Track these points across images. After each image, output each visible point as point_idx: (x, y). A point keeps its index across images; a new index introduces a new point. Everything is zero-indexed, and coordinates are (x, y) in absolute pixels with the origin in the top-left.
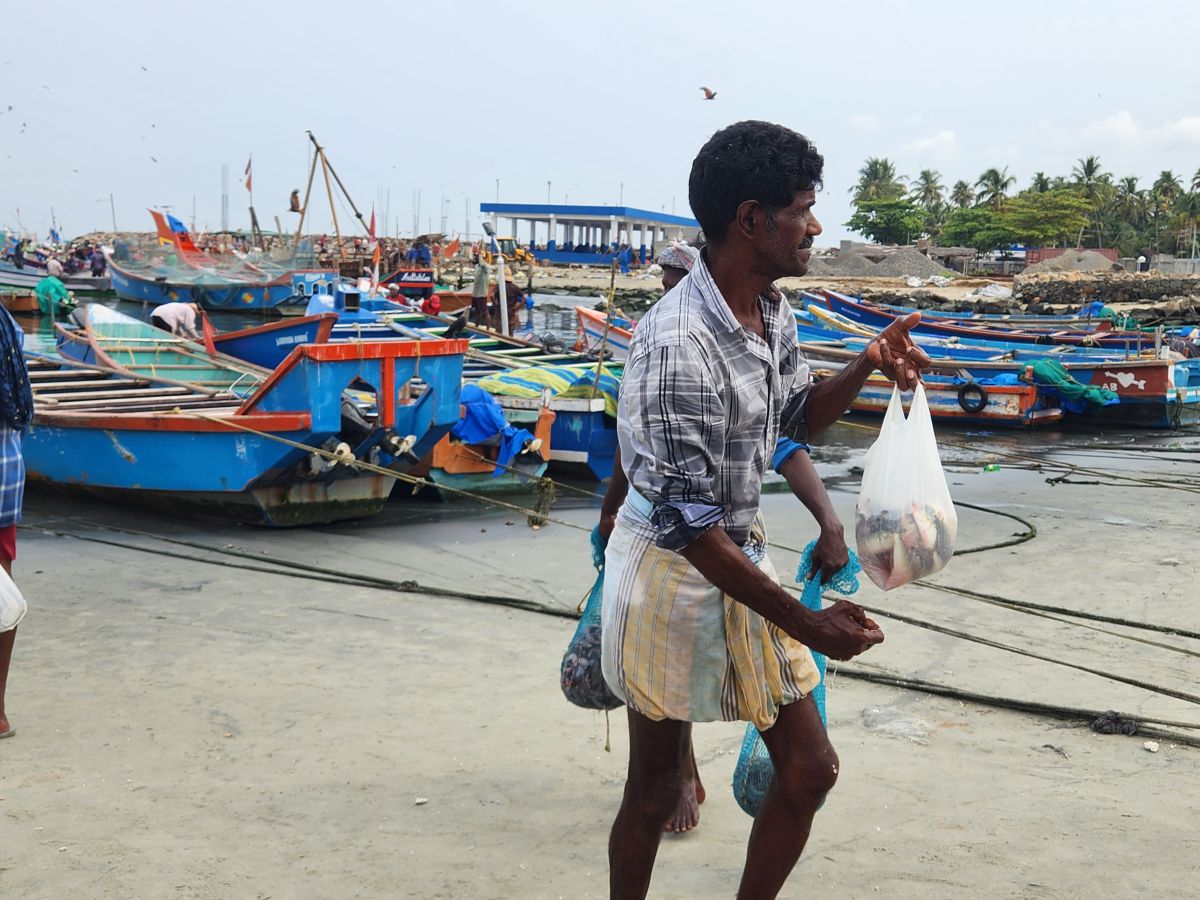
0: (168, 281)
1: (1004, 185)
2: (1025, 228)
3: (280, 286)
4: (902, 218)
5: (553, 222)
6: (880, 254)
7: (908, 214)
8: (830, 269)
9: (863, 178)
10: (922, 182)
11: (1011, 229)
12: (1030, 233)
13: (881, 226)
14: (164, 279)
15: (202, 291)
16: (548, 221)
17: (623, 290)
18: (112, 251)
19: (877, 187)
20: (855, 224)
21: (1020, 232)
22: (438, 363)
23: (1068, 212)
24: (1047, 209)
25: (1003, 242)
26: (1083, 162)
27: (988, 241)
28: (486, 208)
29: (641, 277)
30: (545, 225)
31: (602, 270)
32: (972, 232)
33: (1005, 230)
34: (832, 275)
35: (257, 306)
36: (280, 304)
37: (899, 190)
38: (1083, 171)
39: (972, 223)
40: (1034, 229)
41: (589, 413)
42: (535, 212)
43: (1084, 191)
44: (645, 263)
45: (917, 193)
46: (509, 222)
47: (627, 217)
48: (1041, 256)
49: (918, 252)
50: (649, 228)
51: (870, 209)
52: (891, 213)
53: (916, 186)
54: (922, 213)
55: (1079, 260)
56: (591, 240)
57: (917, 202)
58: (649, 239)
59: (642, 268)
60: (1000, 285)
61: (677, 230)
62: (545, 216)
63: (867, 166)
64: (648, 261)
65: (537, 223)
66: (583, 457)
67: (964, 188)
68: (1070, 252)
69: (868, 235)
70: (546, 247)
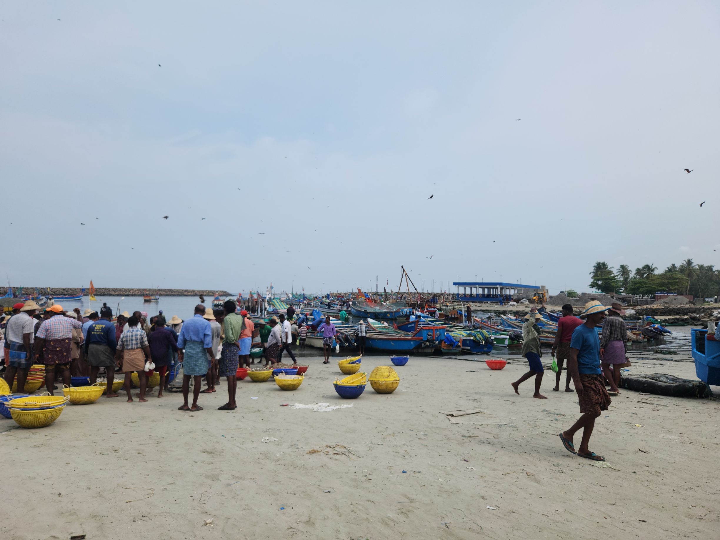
0: (367, 311)
1: (653, 270)
2: (661, 286)
3: (398, 312)
4: (611, 283)
5: (478, 288)
6: (597, 297)
7: (613, 282)
9: (595, 269)
10: (621, 269)
11: (654, 287)
12: (662, 288)
13: (602, 286)
14: (366, 310)
15: (376, 314)
16: (476, 287)
17: (499, 311)
18: (352, 303)
19: (601, 272)
20: (593, 285)
21: (658, 288)
22: (441, 330)
23: (677, 280)
24: (669, 279)
25: (652, 292)
26: (685, 261)
27: (645, 291)
28: (455, 284)
29: (507, 306)
30: (475, 289)
31: (494, 304)
32: (639, 288)
33: (651, 287)
34: (576, 305)
35: (391, 317)
36: (397, 317)
37: (611, 272)
38: (686, 264)
39: (639, 285)
40: (664, 287)
41: (470, 340)
42: (472, 285)
43: (687, 272)
44: (510, 301)
45: (618, 273)
46: (463, 288)
47: (504, 286)
48: (661, 297)
49: (609, 297)
50: (512, 289)
51: (598, 280)
52: (607, 281)
53: (618, 271)
54: (620, 281)
55: (675, 299)
56: (492, 293)
57: (619, 277)
58: (512, 292)
59: (508, 303)
60: (632, 309)
61: (521, 290)
62: (475, 286)
63: (596, 265)
64: (511, 300)
65: (472, 288)
66: (469, 348)
67: (638, 271)
68: (671, 296)
69: (599, 290)
70: (475, 296)
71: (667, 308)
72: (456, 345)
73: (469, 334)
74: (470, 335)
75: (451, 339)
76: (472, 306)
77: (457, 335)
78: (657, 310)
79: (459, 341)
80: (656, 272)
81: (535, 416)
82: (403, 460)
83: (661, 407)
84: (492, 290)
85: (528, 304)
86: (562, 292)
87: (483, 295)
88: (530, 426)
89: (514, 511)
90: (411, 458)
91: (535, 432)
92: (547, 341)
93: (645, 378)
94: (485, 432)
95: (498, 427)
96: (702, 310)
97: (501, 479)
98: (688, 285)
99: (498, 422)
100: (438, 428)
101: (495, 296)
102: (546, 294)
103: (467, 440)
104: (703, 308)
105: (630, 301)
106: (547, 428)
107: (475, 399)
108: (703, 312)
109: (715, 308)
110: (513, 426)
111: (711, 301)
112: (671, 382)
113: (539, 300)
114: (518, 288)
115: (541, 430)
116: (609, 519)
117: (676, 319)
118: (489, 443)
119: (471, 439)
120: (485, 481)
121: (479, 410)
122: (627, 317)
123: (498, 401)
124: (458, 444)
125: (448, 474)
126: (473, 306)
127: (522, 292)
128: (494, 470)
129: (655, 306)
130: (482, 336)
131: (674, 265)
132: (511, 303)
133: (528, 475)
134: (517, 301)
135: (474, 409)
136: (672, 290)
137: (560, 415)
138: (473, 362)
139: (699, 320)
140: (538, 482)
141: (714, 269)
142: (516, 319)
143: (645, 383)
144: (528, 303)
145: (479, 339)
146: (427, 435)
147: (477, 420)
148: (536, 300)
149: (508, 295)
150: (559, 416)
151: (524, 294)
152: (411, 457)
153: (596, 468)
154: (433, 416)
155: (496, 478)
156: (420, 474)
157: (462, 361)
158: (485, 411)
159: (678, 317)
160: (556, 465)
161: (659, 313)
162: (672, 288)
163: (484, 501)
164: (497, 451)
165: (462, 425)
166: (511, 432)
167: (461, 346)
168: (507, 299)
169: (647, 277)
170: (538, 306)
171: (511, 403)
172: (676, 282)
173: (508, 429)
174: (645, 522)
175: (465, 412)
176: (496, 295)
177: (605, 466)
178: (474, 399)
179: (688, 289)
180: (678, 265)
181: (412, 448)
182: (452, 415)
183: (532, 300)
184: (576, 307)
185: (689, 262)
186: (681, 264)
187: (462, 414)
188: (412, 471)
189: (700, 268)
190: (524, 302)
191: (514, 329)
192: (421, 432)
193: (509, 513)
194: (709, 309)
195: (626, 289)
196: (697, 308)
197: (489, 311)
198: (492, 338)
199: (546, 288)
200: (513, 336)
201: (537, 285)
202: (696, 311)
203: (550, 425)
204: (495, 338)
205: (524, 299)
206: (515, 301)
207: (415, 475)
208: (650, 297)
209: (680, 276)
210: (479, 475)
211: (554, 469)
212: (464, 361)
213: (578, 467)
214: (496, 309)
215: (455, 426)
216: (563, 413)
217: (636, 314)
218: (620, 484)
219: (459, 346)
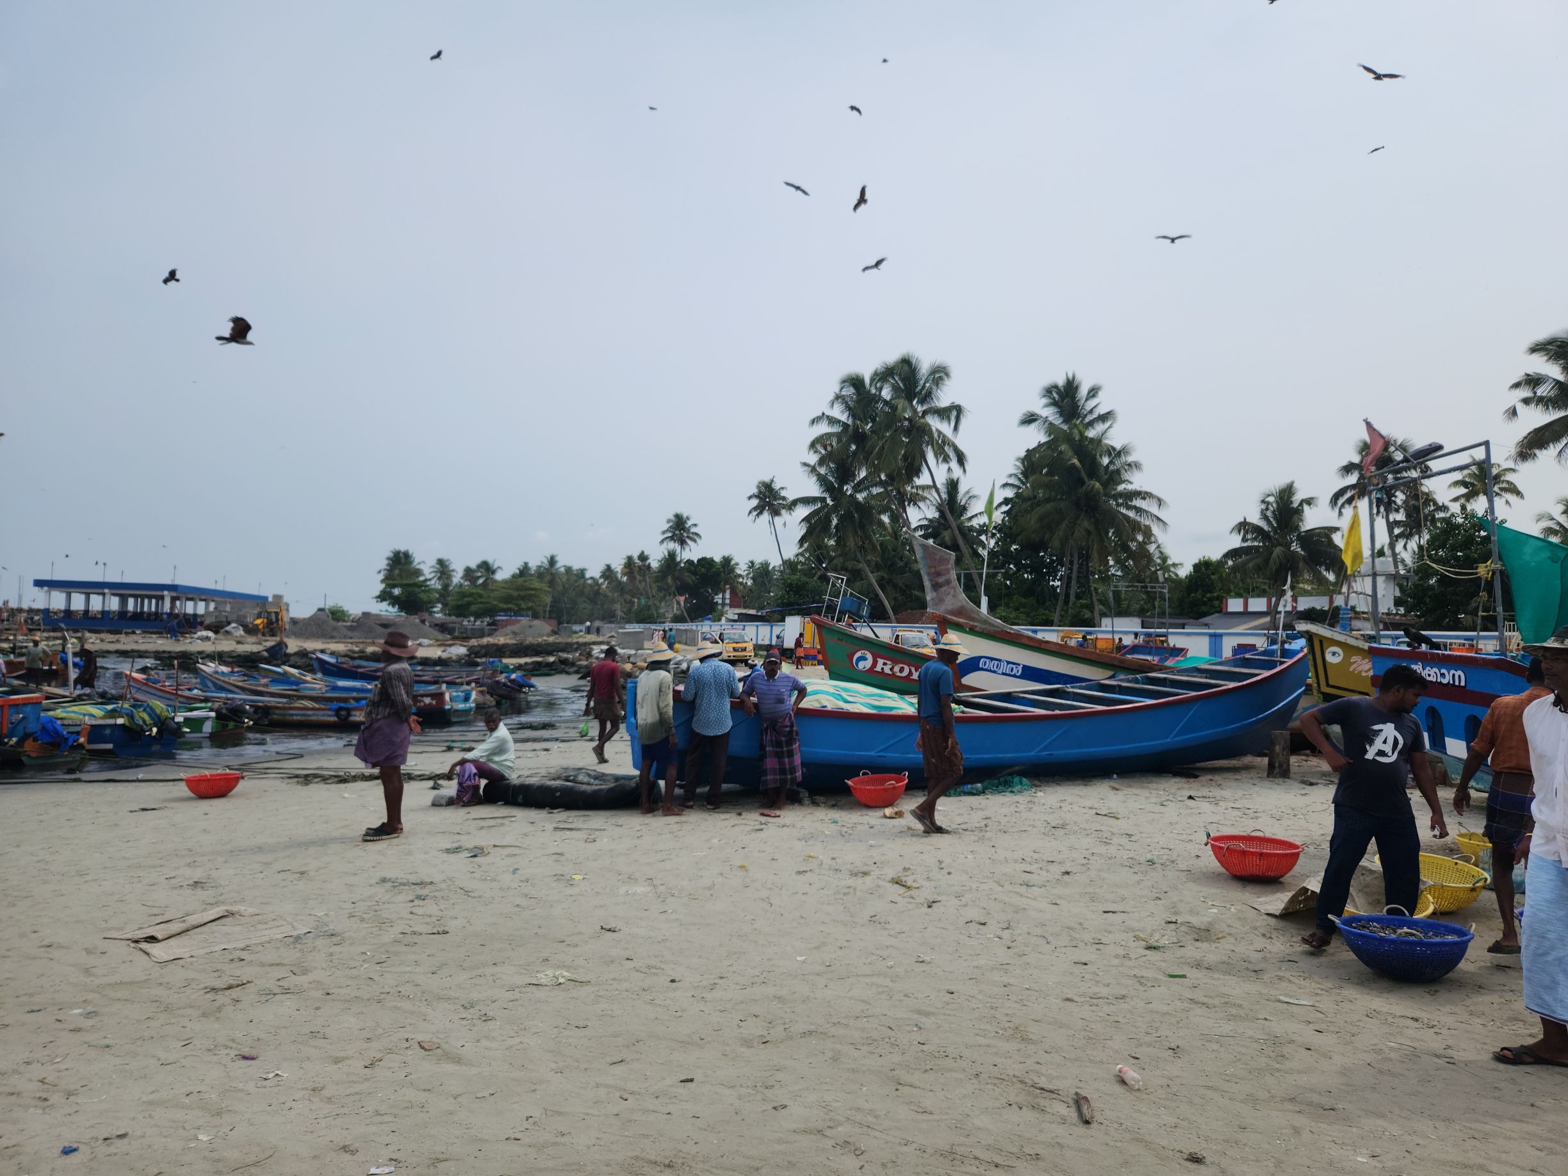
1: (494, 572)
2: (505, 603)
4: (419, 593)
5: (107, 597)
6: (404, 620)
7: (423, 591)
8: (350, 633)
9: (388, 563)
10: (438, 566)
11: (494, 603)
12: (508, 606)
13: (402, 599)
16: (103, 594)
17: (170, 652)
19: (401, 570)
20: (383, 597)
21: (501, 605)
22: (29, 706)
23: (532, 592)
24: (521, 590)
25: (491, 612)
26: (546, 558)
27: (479, 612)
28: (39, 583)
29: (188, 641)
30: (100, 598)
31: (154, 636)
32: (469, 604)
33: (490, 604)
34: (351, 638)
37: (418, 572)
38: (547, 564)
39: (468, 599)
40: (511, 603)
41: (116, 725)
42: (90, 587)
43: (548, 578)
44: (195, 628)
45: (433, 575)
46: (63, 596)
47: (180, 592)
48: (506, 624)
49: (417, 621)
50: (201, 600)
51: (394, 586)
52: (411, 589)
53: (432, 570)
54: (436, 590)
55: (530, 627)
56: (146, 609)
57: (433, 582)
58: (201, 608)
59: (191, 632)
60: (461, 645)
61: (225, 603)
62: (100, 591)
63: (391, 555)
64: (199, 627)
65: (92, 596)
66: (110, 746)
67: (468, 572)
68: (524, 621)
69: (393, 606)
70: (100, 616)
71: (521, 644)
72: (70, 743)
73: (114, 710)
74: (117, 714)
75: (55, 729)
76: (91, 641)
77: (72, 715)
78: (505, 646)
79: (78, 733)
80: (500, 576)
81: (370, 897)
82: (45, 1113)
83: (597, 833)
84: (146, 601)
85: (241, 636)
86: (320, 610)
87: (122, 614)
88: (367, 926)
89: (441, 1156)
90: (72, 1098)
91: (387, 938)
92: (303, 718)
93: (554, 779)
94: (263, 965)
95: (294, 943)
96: (575, 646)
97: (367, 1080)
98: (548, 600)
99: (287, 930)
100: (121, 983)
101: (156, 616)
102: (284, 613)
103: (221, 998)
104: (577, 643)
105: (454, 629)
106: (408, 922)
107: (196, 882)
108: (576, 650)
109: (594, 643)
110: (330, 932)
111: (581, 631)
112: (597, 782)
113: (267, 627)
114: (215, 599)
115: (400, 929)
116: (631, 1098)
117: (537, 663)
118: (287, 991)
119: (235, 993)
120: (329, 1100)
121: (224, 908)
122: (454, 661)
123: (261, 875)
124: (204, 1015)
125: (219, 1114)
126: (94, 642)
127: (228, 608)
128: (337, 1061)
129: (501, 640)
130: (150, 715)
131: (526, 564)
132: (199, 634)
133: (426, 1050)
134: (217, 628)
135: (205, 910)
136: (523, 609)
137: (421, 884)
138: (134, 784)
139: (573, 664)
140: (458, 1060)
141: (588, 575)
142: (232, 672)
143: (556, 789)
144: (242, 633)
145: (141, 723)
146: (94, 1014)
147: (231, 936)
148: (261, 627)
149: (189, 615)
150: (421, 889)
151: (230, 613)
152: (69, 1094)
153: (545, 988)
154: (89, 951)
155: (354, 1082)
156: (126, 1141)
157: (100, 784)
158: (241, 908)
159: (539, 659)
160: (468, 1005)
161: (508, 653)
162: (523, 606)
163: (355, 1157)
164: (317, 1009)
165: (191, 959)
166: (331, 950)
167: (86, 744)
168: (190, 624)
169: (484, 584)
170: (266, 641)
171: (298, 875)
172: (531, 595)
173: (319, 942)
174: (692, 1080)
175: (184, 921)
176: (156, 613)
177: (561, 980)
178: (191, 882)
179: (548, 609)
180: (533, 565)
181: (62, 1066)
182: (152, 939)
183: (251, 626)
184: (352, 643)
185: (552, 561)
186: (539, 564)
187: (179, 930)
188: (97, 1139)
189: (566, 570)
190: (233, 631)
191: (230, 696)
192: (71, 1008)
193: (432, 1168)
194: (585, 644)
195: (445, 605)
196: (567, 643)
197: (142, 654)
198: (178, 719)
199: (285, 600)
200: (224, 711)
201: (263, 593)
202: (567, 648)
203: (411, 913)
204: (186, 719)
205: (234, 625)
206: (208, 628)
207: (112, 1150)
208: (485, 623)
209: (536, 584)
210: (306, 1089)
211: (469, 1017)
212: (107, 784)
213: (513, 998)
214: (161, 649)
215: (171, 966)
216: (429, 880)
217: (468, 656)
218: (609, 1012)
219: (81, 746)
